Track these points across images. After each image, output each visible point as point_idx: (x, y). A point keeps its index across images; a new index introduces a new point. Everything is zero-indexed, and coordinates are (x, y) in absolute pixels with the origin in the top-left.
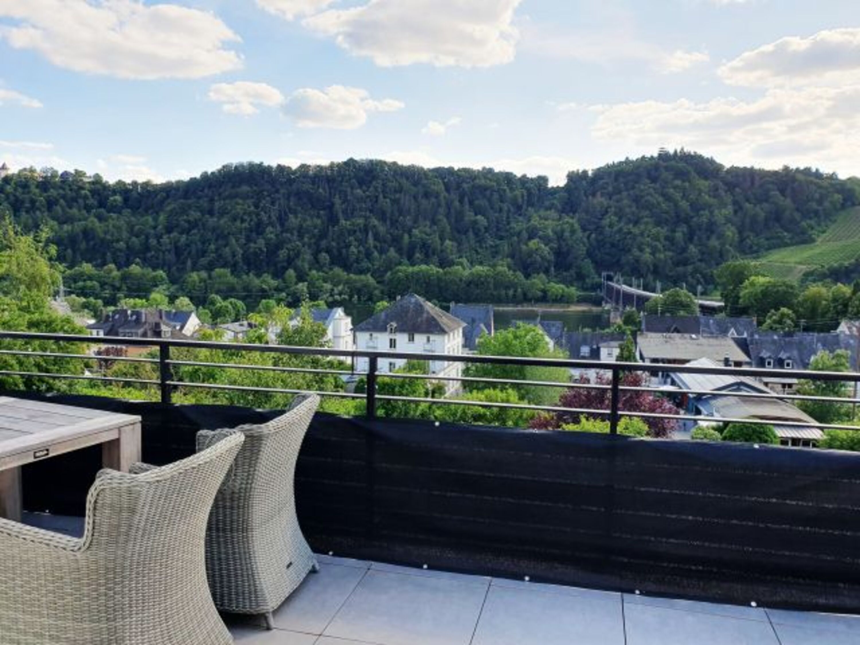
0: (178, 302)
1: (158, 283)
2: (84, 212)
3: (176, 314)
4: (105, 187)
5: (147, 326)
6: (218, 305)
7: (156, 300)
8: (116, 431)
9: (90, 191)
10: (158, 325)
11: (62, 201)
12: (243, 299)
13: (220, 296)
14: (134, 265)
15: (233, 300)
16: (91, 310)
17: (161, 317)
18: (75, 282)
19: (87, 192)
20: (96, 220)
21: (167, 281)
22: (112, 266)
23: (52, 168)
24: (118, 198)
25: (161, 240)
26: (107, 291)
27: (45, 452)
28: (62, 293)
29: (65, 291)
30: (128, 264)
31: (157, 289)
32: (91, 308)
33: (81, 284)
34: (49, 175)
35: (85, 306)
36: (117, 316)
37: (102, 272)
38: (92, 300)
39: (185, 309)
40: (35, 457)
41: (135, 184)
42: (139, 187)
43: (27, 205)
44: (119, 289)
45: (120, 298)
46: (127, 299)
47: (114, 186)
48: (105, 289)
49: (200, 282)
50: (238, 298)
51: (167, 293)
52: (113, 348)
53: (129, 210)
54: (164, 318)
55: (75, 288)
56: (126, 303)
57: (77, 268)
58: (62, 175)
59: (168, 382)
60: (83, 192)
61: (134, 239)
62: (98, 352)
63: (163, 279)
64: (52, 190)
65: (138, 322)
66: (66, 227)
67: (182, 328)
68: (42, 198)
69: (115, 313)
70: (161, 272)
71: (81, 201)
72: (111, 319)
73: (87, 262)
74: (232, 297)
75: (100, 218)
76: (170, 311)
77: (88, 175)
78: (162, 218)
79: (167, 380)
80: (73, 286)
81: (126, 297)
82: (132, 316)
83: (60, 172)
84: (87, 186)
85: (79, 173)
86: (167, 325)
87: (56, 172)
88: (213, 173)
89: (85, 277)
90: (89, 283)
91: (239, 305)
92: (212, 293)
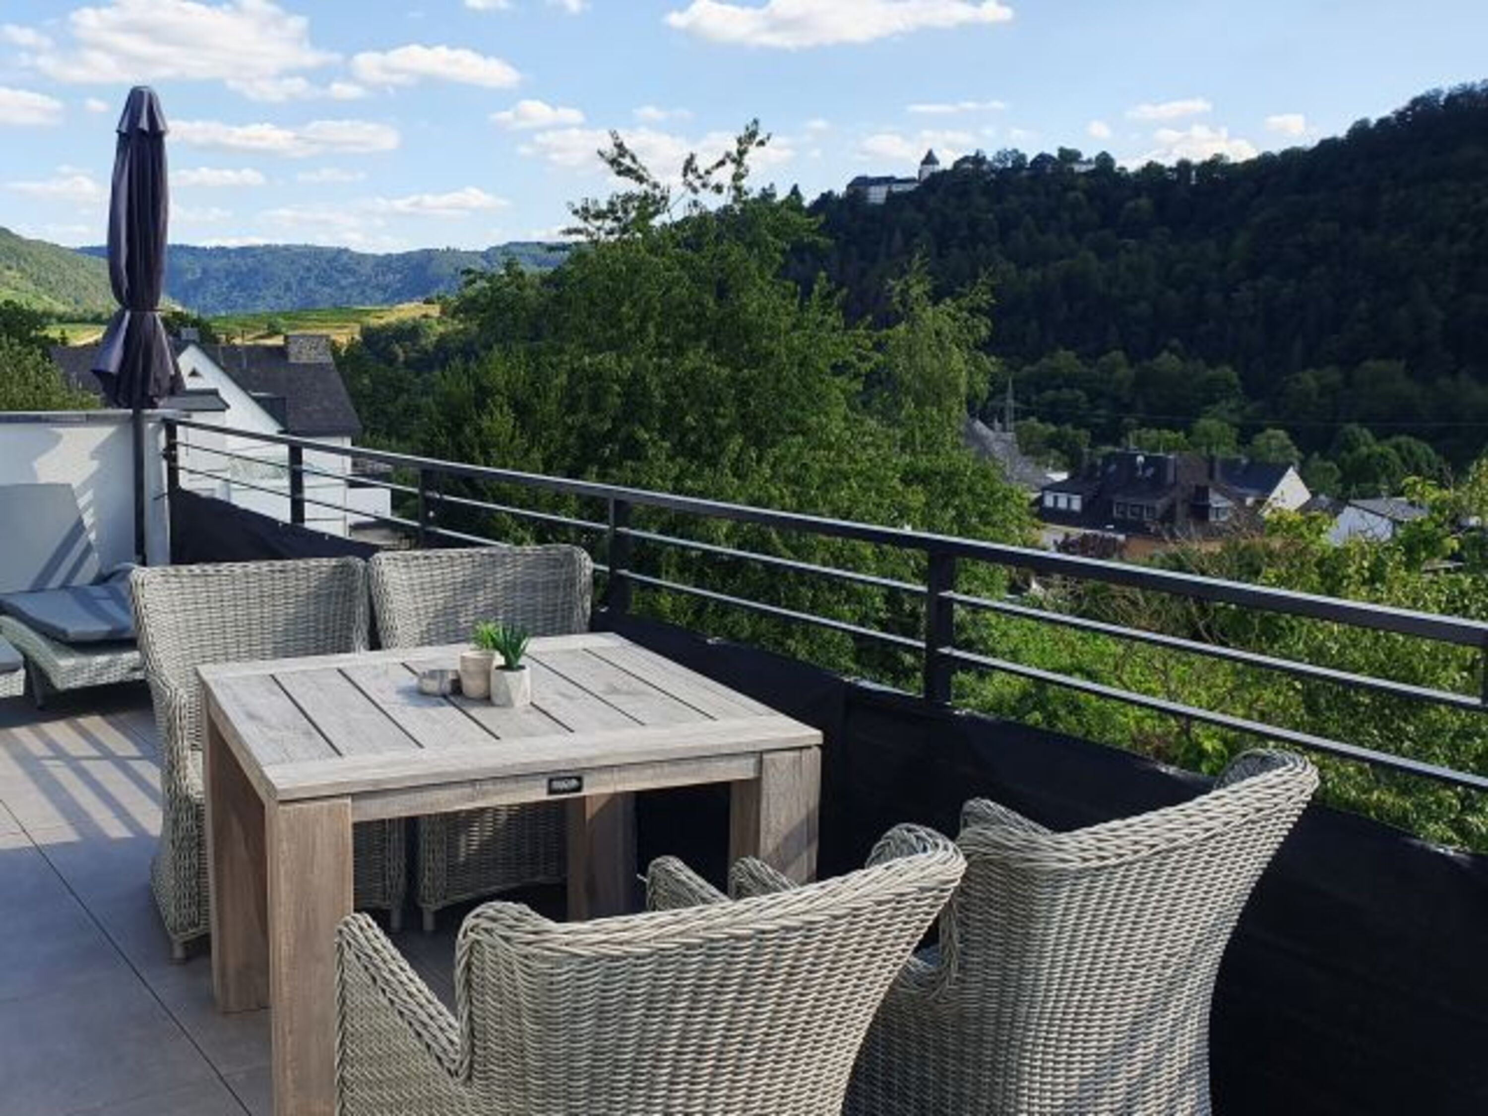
0: (1260, 440)
1: (1218, 395)
2: (1071, 240)
3: (1247, 469)
4: (1120, 179)
5: (1177, 493)
6: (1364, 450)
7: (1207, 434)
8: (752, 761)
9: (1085, 192)
10: (1202, 493)
11: (1028, 218)
12: (1433, 438)
13: (1372, 429)
14: (1165, 354)
15: (1403, 439)
16: (1064, 452)
17: (1211, 476)
18: (1040, 390)
19: (1081, 195)
20: (1091, 255)
21: (1239, 390)
22: (1118, 355)
23: (1016, 151)
24: (1144, 202)
25: (1234, 295)
26: (1102, 412)
27: (574, 783)
28: (1009, 415)
29: (1016, 411)
30: (1152, 352)
31: (1215, 409)
32: (1065, 447)
33: (1050, 394)
34: (1010, 164)
35: (1053, 442)
36: (1113, 468)
37: (1095, 371)
38: (1068, 428)
39: (1273, 457)
40: (551, 792)
41: (1184, 166)
42: (1194, 173)
43: (964, 232)
44: (1128, 408)
45: (1128, 428)
46: (1144, 430)
47: (1137, 175)
48: (1098, 407)
49: (1321, 395)
50: (1418, 435)
51: (1237, 419)
52: (1095, 536)
53: (1166, 230)
54: (1218, 475)
55: (1037, 403)
56: (1139, 438)
57: (1045, 360)
58: (1035, 161)
59: (945, 650)
60: (1071, 195)
61: (1171, 293)
62: (1064, 542)
63: (1230, 386)
64: (1012, 197)
65: (1157, 484)
66: (1033, 274)
67: (1260, 503)
68: (991, 216)
69: (1108, 459)
70: (1228, 369)
71: (1066, 216)
72: (1098, 474)
73: (1067, 349)
74: (1400, 433)
75: (1103, 252)
76: (1237, 461)
77: (1085, 158)
78: (1241, 241)
79: (944, 645)
80: (1034, 398)
81: (1142, 425)
82: (1145, 466)
83: (1030, 158)
84: (1081, 181)
85: (1069, 156)
86: (1227, 495)
87: (1023, 157)
88: (1383, 122)
89: (1060, 381)
90: (1066, 394)
91: (1419, 452)
92: (1349, 421)
